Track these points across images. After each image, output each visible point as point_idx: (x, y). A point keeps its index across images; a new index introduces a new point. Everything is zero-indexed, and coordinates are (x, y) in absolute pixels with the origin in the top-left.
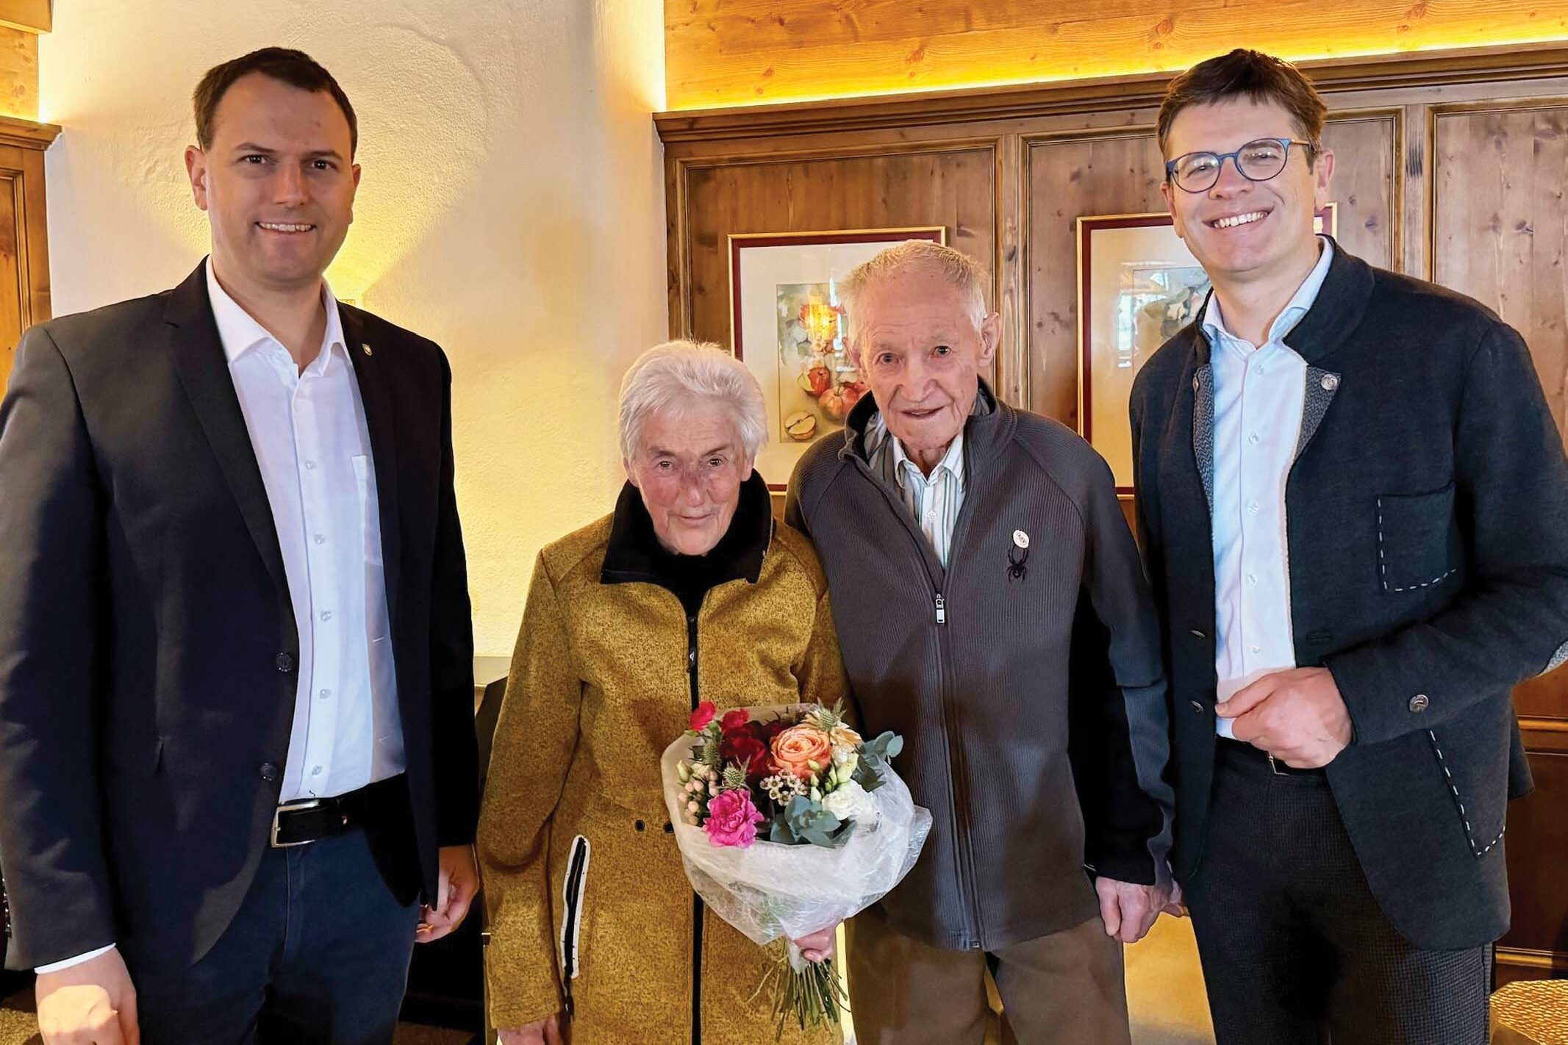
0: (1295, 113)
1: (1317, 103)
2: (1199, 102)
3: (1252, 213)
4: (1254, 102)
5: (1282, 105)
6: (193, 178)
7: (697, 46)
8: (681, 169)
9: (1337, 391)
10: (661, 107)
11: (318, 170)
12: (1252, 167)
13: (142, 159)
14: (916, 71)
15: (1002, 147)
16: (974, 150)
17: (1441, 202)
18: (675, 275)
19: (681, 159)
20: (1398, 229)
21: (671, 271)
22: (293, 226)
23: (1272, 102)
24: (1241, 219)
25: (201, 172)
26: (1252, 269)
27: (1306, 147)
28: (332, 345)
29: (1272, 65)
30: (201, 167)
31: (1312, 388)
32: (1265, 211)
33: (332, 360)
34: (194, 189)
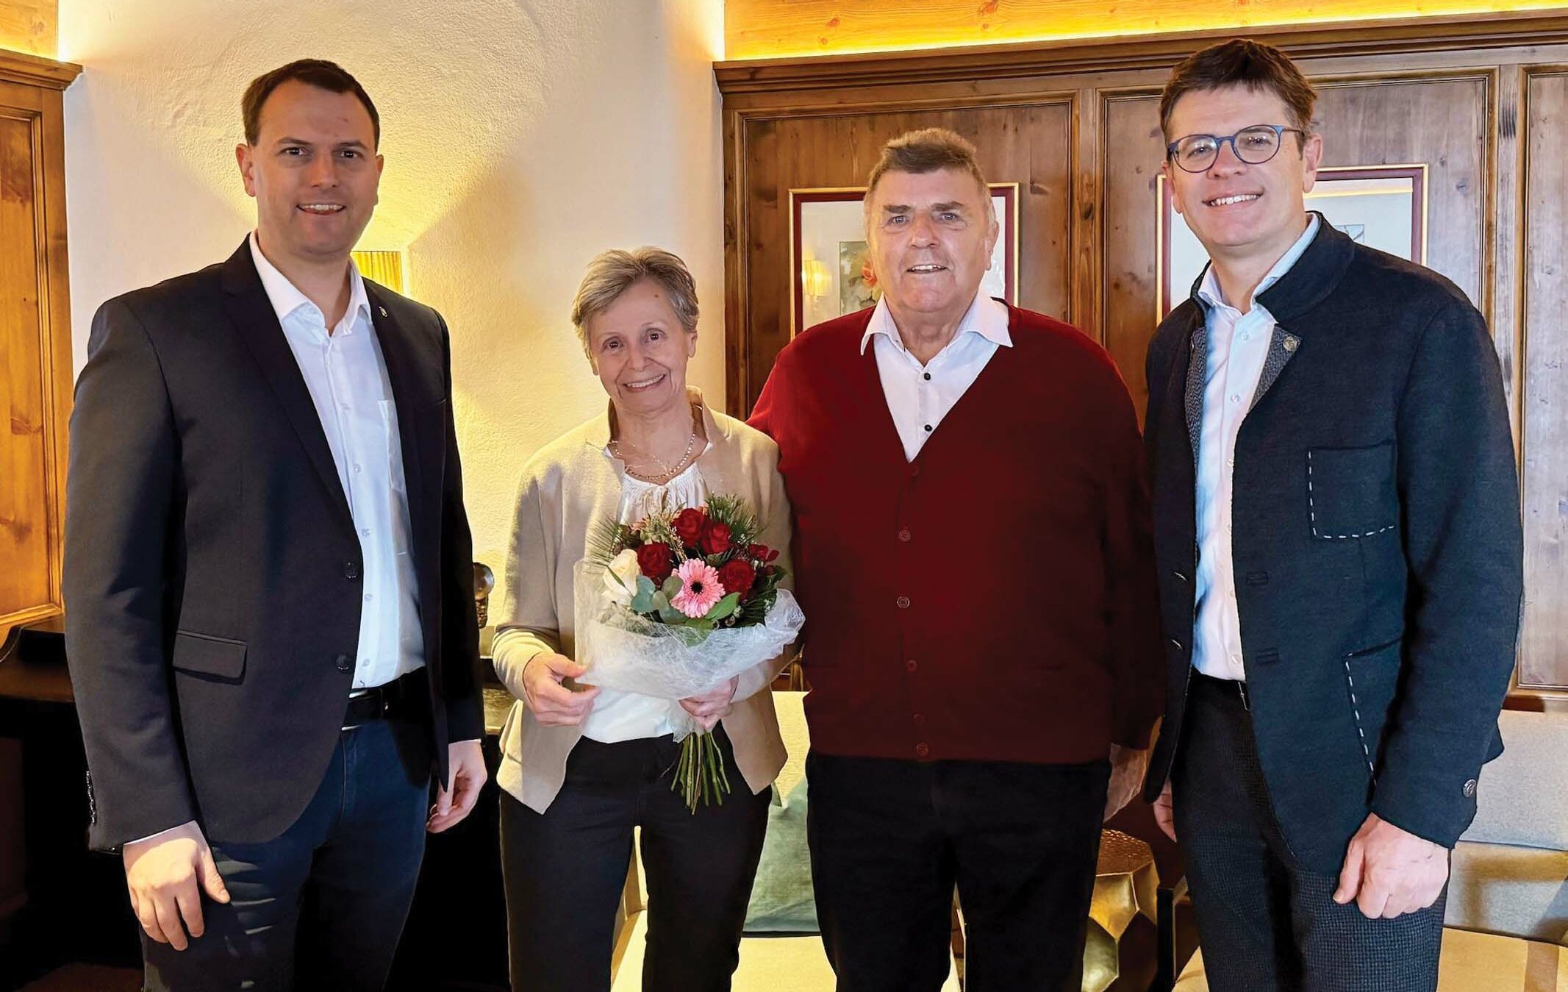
0: (1288, 101)
1: (1308, 92)
3: (1246, 195)
4: (1251, 90)
5: (1276, 93)
6: (243, 170)
8: (739, 120)
9: (1296, 352)
10: (720, 57)
11: (348, 159)
12: (1247, 151)
13: (171, 102)
14: (988, 23)
15: (1079, 102)
16: (1049, 105)
17: (1534, 164)
18: (732, 231)
19: (740, 111)
20: (1490, 190)
21: (728, 226)
22: (327, 206)
23: (1267, 90)
24: (1235, 198)
25: (251, 165)
26: (1244, 244)
27: (1298, 133)
28: (358, 307)
29: (1268, 57)
30: (249, 160)
31: (1276, 345)
32: (1257, 195)
33: (357, 318)
34: (244, 180)
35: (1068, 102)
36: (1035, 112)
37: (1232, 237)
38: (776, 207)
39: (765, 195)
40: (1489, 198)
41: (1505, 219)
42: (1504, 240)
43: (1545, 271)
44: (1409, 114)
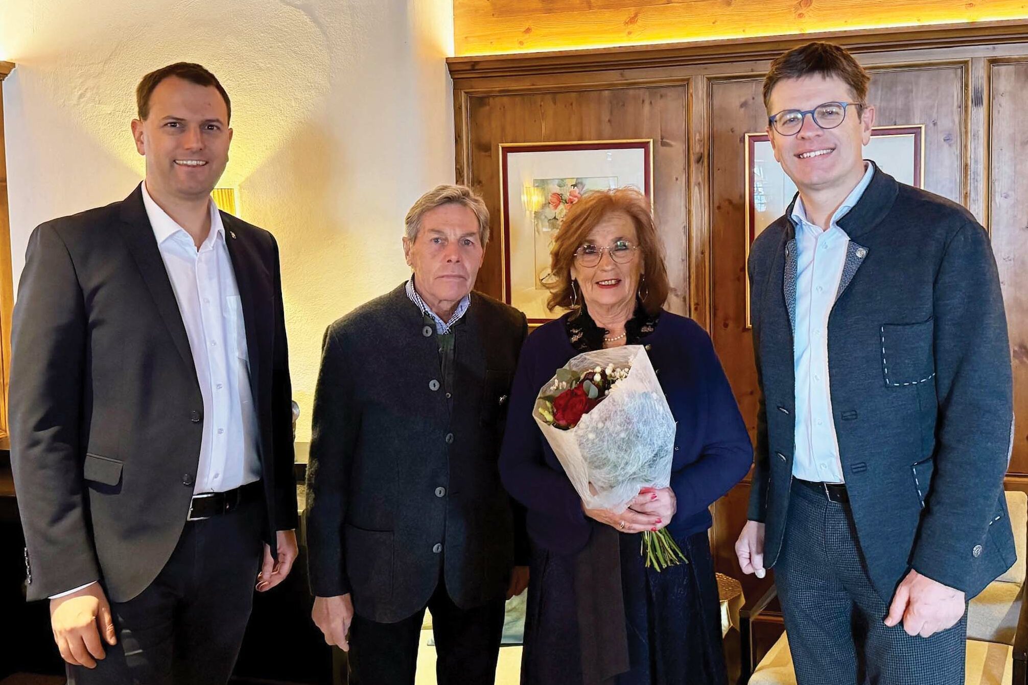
0: (850, 84)
1: (863, 76)
2: (789, 77)
3: (823, 150)
4: (824, 78)
5: (842, 79)
6: (136, 137)
7: (476, 11)
8: (464, 97)
9: (865, 258)
10: (451, 54)
11: (209, 131)
12: (823, 120)
13: (76, 88)
14: (632, 31)
15: (692, 84)
16: (673, 86)
17: (995, 124)
18: (461, 172)
19: (465, 90)
20: (966, 143)
21: (458, 169)
22: (196, 162)
23: (835, 77)
24: (816, 153)
25: (142, 133)
26: (823, 183)
27: (857, 106)
28: (217, 231)
29: (835, 53)
30: (140, 130)
31: (850, 255)
32: (831, 149)
33: (216, 241)
34: (137, 144)
35: (685, 83)
36: (663, 91)
37: (815, 179)
38: (490, 156)
39: (483, 148)
40: (966, 146)
41: (976, 162)
42: (976, 175)
43: (1003, 195)
44: (912, 92)
